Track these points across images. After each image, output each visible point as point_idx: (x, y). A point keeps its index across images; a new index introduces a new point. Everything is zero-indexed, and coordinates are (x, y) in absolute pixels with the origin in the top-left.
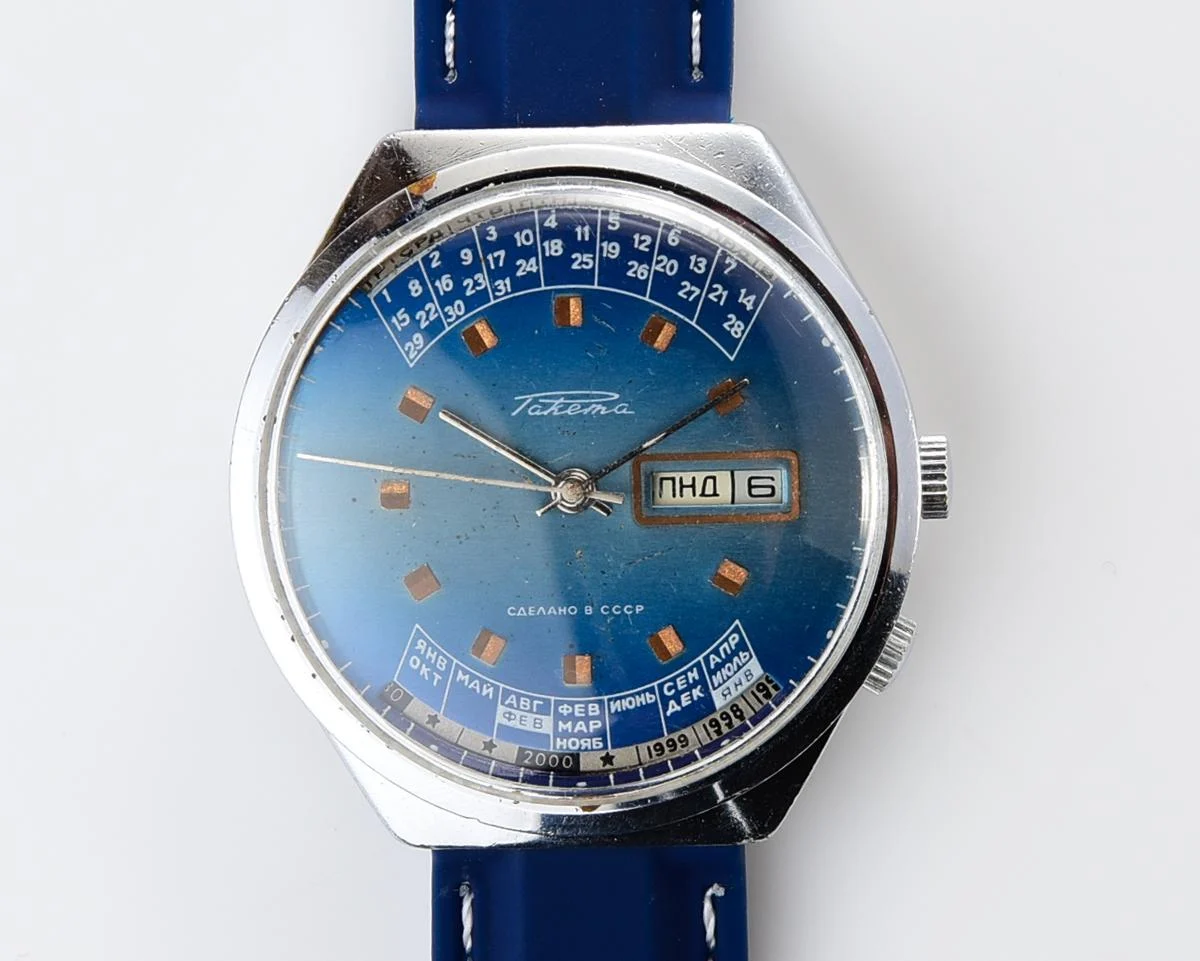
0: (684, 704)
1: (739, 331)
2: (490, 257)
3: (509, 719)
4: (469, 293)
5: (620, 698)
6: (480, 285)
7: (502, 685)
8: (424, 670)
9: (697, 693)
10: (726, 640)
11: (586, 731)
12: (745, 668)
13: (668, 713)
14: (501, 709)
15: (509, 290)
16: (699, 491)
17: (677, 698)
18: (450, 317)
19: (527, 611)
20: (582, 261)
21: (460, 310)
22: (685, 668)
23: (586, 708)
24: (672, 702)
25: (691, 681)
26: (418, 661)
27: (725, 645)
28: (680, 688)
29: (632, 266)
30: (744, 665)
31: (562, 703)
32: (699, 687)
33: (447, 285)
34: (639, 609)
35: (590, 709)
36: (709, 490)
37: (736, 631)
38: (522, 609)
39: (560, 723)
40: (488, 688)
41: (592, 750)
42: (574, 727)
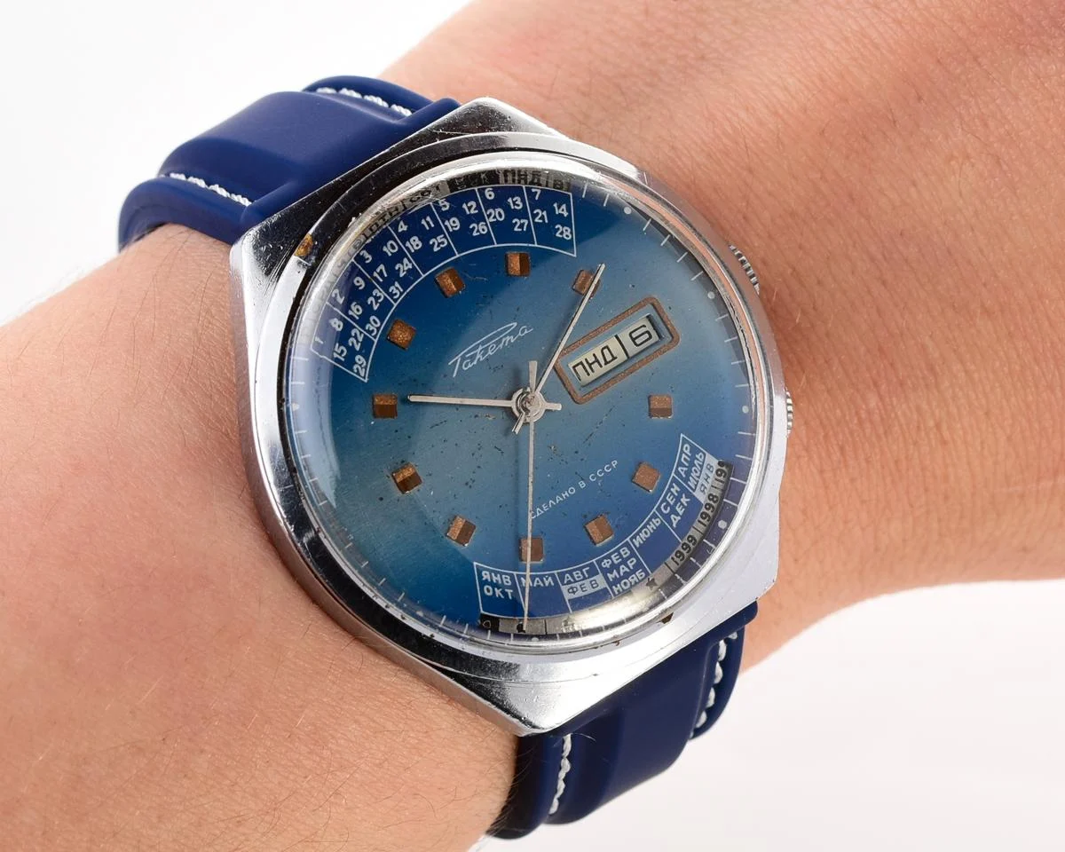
0: (681, 513)
1: (568, 233)
2: (375, 274)
3: (574, 592)
4: (375, 307)
5: (638, 534)
6: (380, 297)
7: (555, 572)
8: (498, 592)
9: (684, 500)
10: (682, 452)
11: (628, 570)
12: (705, 465)
13: (674, 525)
14: (564, 589)
15: (402, 290)
16: (602, 362)
17: (674, 512)
18: (373, 331)
19: (542, 509)
20: (438, 243)
21: (376, 323)
22: (667, 487)
23: (620, 554)
24: (672, 516)
25: (676, 494)
26: (490, 588)
27: (684, 456)
28: (672, 503)
29: (474, 228)
30: (703, 463)
31: (602, 560)
32: (684, 495)
33: (358, 310)
34: (615, 463)
35: (622, 553)
36: (609, 358)
37: (685, 441)
38: (538, 509)
39: (608, 574)
40: (547, 579)
41: (640, 581)
42: (619, 573)
